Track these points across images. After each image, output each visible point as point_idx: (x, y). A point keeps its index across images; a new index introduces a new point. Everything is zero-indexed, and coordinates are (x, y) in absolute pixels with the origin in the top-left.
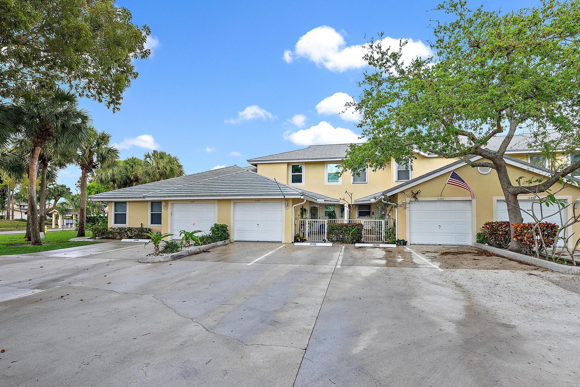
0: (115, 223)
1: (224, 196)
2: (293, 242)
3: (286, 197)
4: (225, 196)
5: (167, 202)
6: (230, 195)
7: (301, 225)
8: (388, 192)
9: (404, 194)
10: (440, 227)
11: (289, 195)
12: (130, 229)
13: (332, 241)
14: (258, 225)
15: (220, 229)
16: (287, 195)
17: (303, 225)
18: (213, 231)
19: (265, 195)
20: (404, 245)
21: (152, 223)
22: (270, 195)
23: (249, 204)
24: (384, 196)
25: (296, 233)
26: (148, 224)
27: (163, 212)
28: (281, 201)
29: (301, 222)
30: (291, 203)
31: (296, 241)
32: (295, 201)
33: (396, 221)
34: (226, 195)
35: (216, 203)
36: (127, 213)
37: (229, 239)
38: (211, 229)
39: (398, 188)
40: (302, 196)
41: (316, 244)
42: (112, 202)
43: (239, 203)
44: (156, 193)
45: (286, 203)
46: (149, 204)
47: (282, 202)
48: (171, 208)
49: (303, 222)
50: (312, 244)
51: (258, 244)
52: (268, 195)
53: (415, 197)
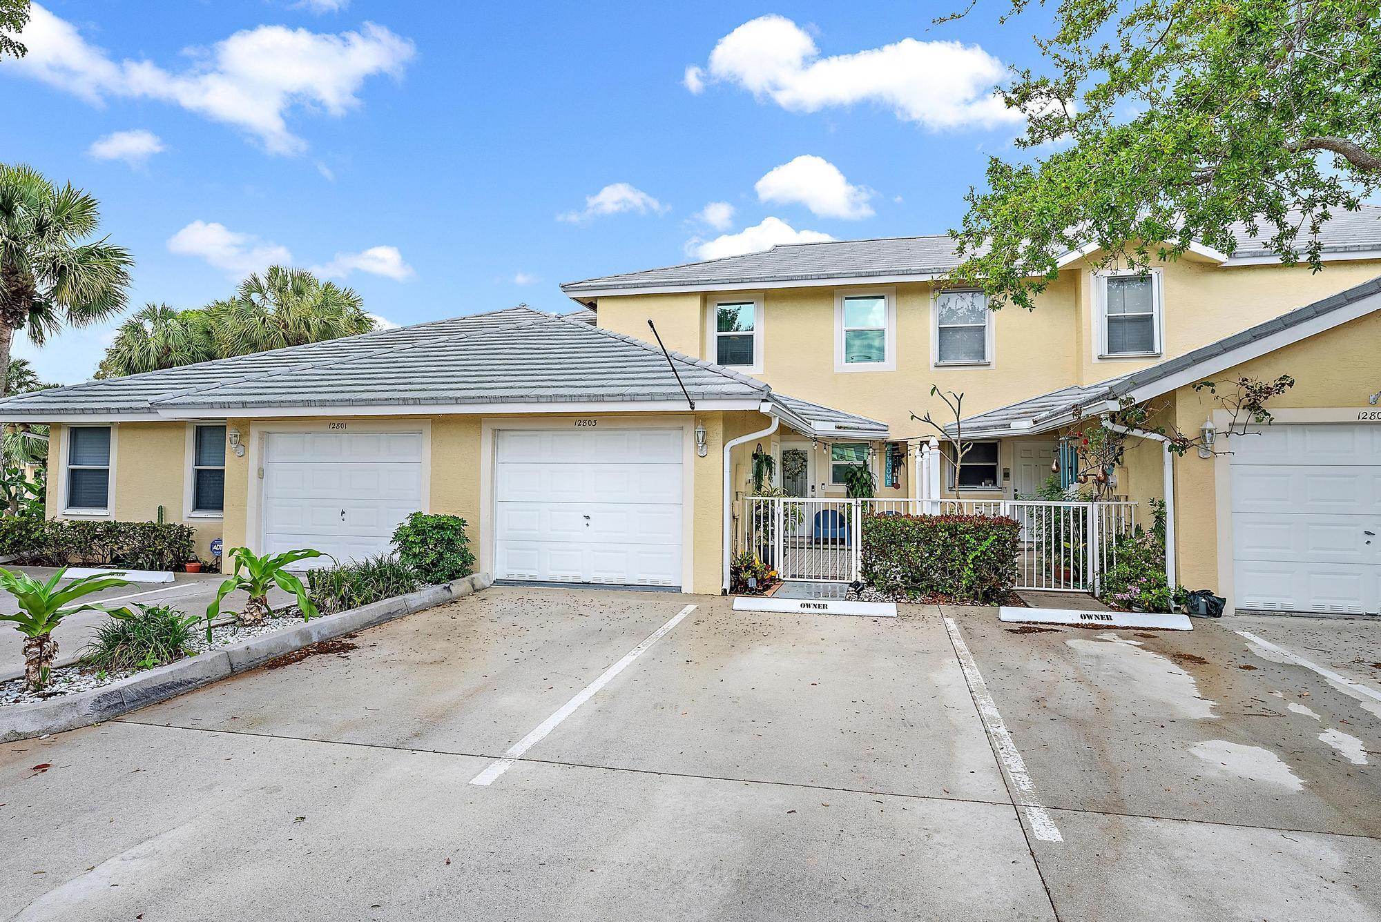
0: (73, 502)
1: (450, 401)
2: (725, 590)
3: (700, 406)
4: (454, 401)
5: (243, 425)
6: (474, 401)
7: (758, 517)
8: (1137, 385)
9: (1213, 391)
10: (1369, 538)
11: (712, 397)
12: (112, 529)
13: (890, 591)
14: (588, 517)
15: (431, 538)
16: (704, 397)
17: (762, 518)
18: (404, 542)
19: (612, 399)
20: (1209, 613)
21: (198, 506)
22: (633, 398)
23: (554, 435)
24: (1117, 402)
25: (739, 553)
26: (183, 513)
27: (231, 466)
28: (681, 425)
29: (758, 508)
30: (718, 431)
31: (739, 587)
32: (736, 422)
33: (1169, 509)
34: (457, 399)
35: (427, 430)
36: (113, 467)
37: (471, 572)
38: (397, 537)
39: (1182, 369)
40: (764, 401)
41: (825, 606)
42: (60, 428)
43: (512, 433)
44: (202, 393)
45: (697, 434)
46: (190, 435)
47: (682, 429)
48: (261, 449)
49: (766, 507)
50: (809, 606)
51: (585, 596)
52: (625, 398)
53: (1253, 407)
